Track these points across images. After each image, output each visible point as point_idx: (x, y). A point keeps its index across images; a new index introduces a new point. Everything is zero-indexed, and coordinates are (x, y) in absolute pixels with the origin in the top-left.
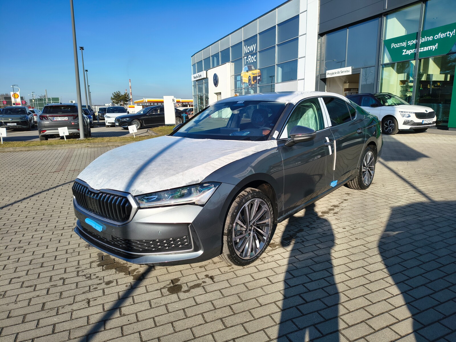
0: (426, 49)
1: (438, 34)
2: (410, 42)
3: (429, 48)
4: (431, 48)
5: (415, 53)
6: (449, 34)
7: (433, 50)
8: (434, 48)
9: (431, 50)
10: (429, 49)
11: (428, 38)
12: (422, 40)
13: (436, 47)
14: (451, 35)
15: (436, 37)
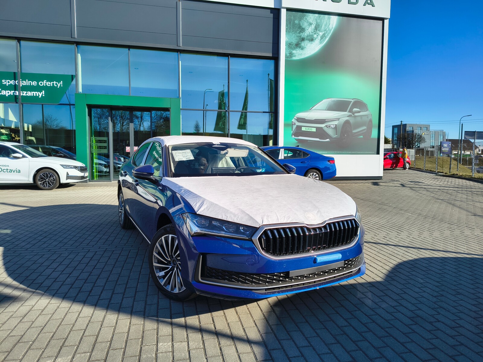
0: (30, 94)
1: (43, 81)
2: (6, 81)
3: (33, 94)
4: (36, 94)
5: (16, 96)
6: (56, 84)
7: (40, 97)
8: (40, 95)
9: (36, 97)
10: (35, 95)
11: (30, 83)
12: (22, 82)
13: (42, 94)
14: (59, 85)
15: (41, 84)
